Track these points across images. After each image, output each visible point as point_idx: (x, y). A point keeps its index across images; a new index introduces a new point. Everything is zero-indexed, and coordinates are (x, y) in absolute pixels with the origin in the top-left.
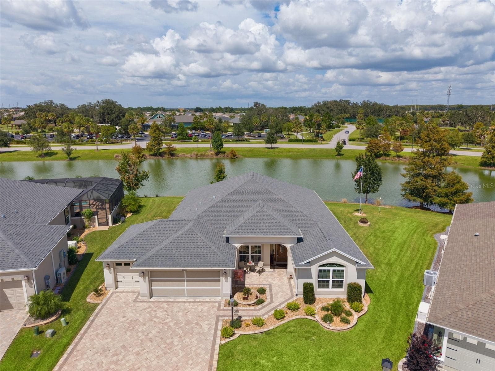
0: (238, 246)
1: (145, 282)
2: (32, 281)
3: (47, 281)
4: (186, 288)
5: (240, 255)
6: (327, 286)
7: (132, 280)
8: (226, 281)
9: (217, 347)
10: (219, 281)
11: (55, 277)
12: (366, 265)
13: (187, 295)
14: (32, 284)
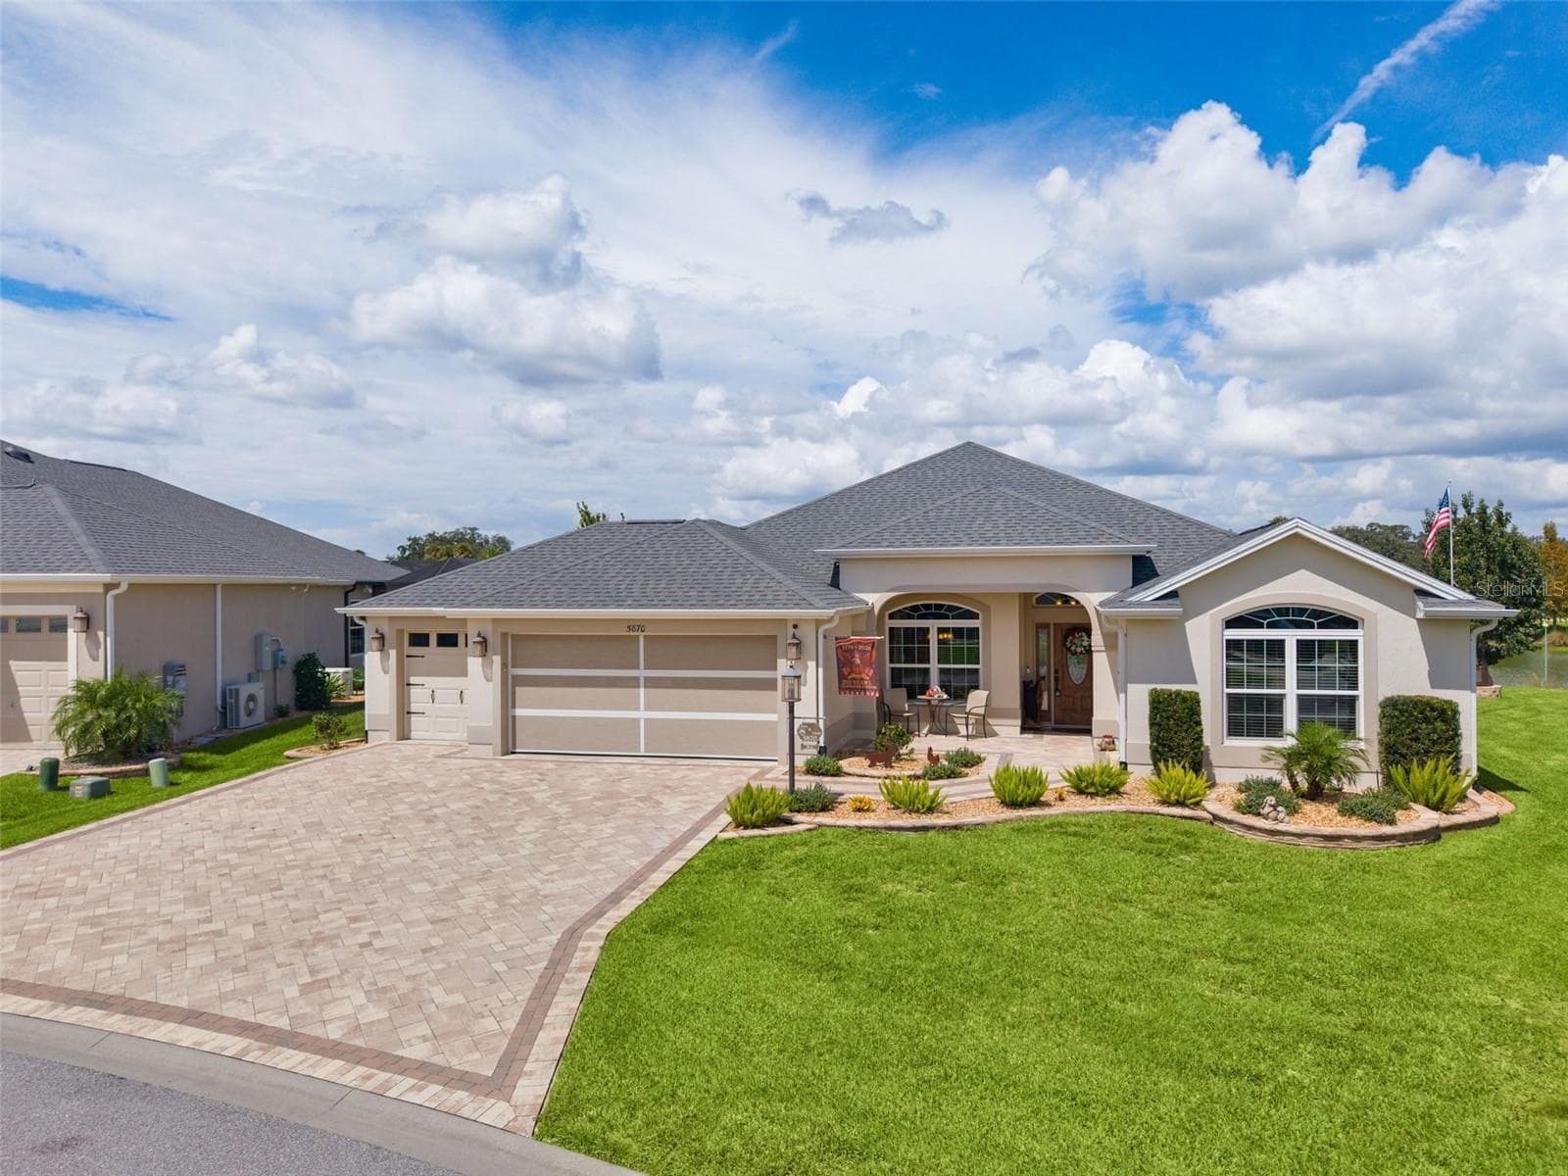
0: (875, 599)
2: (101, 634)
3: (170, 679)
4: (642, 714)
5: (893, 669)
9: (698, 843)
10: (770, 685)
11: (219, 702)
12: (1472, 602)
14: (98, 647)
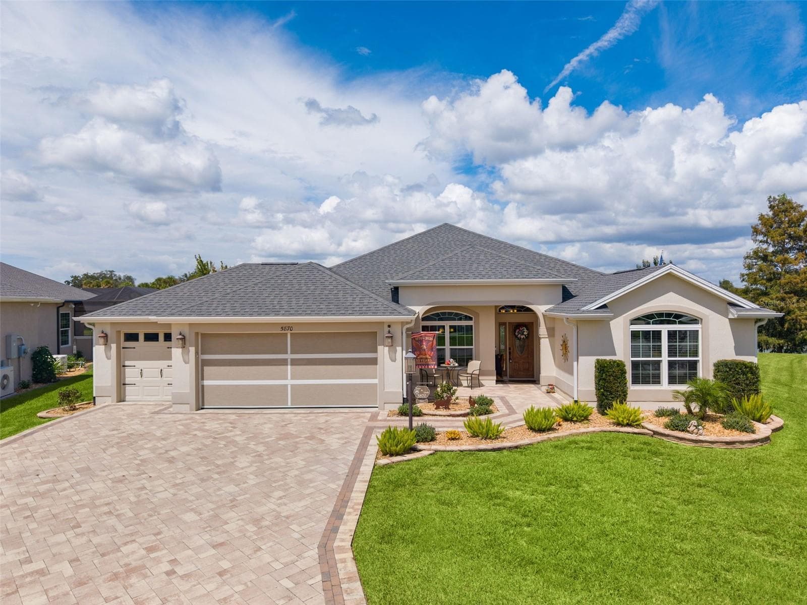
0: (419, 310)
1: (186, 362)
6: (657, 380)
7: (160, 378)
8: (392, 361)
9: (366, 470)
10: (374, 362)
12: (759, 309)
13: (292, 405)
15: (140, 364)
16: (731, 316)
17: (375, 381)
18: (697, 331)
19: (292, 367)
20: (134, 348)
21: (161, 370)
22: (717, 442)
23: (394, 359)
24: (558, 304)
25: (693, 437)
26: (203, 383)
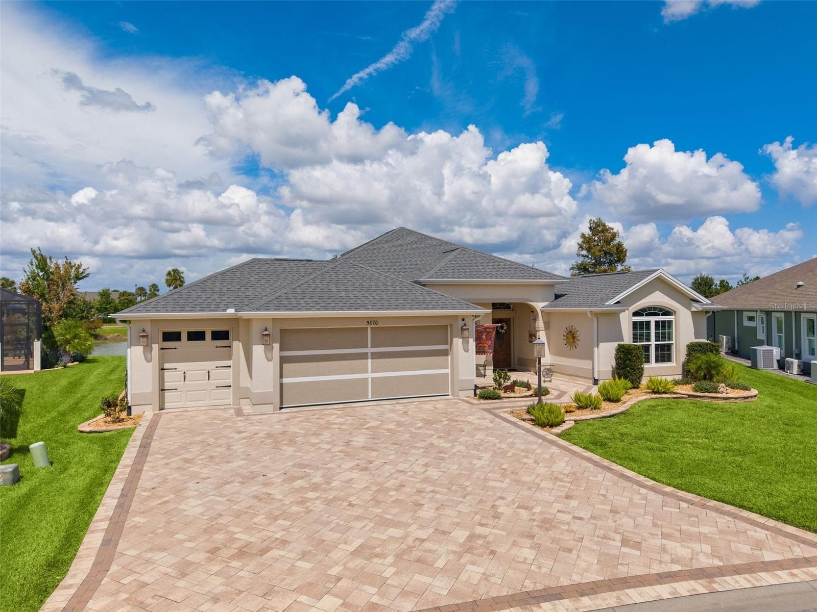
7: (207, 381)
8: (465, 351)
15: (182, 366)
16: (693, 309)
17: (448, 371)
18: (672, 321)
19: (373, 360)
20: (176, 348)
21: (209, 372)
22: (739, 398)
23: (466, 349)
24: (552, 302)
25: (724, 395)
26: (282, 381)
